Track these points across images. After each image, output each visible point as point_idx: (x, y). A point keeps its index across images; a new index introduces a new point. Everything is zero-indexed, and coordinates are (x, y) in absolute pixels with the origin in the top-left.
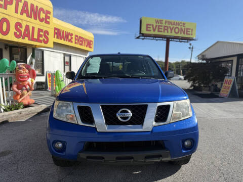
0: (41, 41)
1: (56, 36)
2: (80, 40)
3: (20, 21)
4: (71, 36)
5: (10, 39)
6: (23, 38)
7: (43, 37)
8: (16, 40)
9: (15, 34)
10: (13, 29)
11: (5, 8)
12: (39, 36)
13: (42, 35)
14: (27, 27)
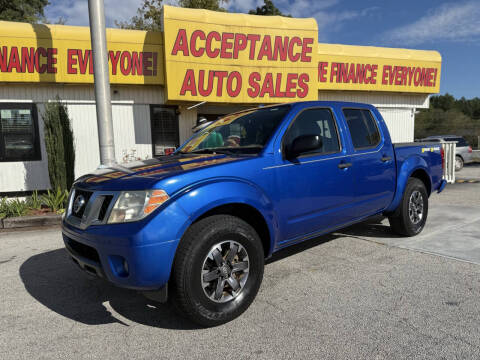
0: (292, 95)
1: (335, 78)
2: (397, 73)
3: (257, 70)
4: (371, 70)
5: (241, 101)
6: (262, 96)
7: (298, 87)
8: (250, 100)
9: (249, 91)
10: (246, 85)
11: (236, 57)
12: (290, 85)
13: (295, 84)
14: (269, 76)
